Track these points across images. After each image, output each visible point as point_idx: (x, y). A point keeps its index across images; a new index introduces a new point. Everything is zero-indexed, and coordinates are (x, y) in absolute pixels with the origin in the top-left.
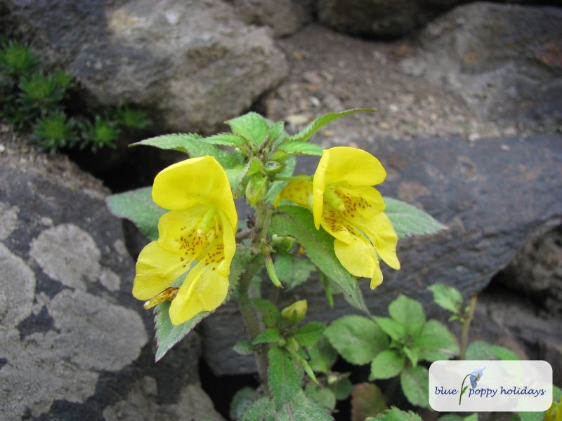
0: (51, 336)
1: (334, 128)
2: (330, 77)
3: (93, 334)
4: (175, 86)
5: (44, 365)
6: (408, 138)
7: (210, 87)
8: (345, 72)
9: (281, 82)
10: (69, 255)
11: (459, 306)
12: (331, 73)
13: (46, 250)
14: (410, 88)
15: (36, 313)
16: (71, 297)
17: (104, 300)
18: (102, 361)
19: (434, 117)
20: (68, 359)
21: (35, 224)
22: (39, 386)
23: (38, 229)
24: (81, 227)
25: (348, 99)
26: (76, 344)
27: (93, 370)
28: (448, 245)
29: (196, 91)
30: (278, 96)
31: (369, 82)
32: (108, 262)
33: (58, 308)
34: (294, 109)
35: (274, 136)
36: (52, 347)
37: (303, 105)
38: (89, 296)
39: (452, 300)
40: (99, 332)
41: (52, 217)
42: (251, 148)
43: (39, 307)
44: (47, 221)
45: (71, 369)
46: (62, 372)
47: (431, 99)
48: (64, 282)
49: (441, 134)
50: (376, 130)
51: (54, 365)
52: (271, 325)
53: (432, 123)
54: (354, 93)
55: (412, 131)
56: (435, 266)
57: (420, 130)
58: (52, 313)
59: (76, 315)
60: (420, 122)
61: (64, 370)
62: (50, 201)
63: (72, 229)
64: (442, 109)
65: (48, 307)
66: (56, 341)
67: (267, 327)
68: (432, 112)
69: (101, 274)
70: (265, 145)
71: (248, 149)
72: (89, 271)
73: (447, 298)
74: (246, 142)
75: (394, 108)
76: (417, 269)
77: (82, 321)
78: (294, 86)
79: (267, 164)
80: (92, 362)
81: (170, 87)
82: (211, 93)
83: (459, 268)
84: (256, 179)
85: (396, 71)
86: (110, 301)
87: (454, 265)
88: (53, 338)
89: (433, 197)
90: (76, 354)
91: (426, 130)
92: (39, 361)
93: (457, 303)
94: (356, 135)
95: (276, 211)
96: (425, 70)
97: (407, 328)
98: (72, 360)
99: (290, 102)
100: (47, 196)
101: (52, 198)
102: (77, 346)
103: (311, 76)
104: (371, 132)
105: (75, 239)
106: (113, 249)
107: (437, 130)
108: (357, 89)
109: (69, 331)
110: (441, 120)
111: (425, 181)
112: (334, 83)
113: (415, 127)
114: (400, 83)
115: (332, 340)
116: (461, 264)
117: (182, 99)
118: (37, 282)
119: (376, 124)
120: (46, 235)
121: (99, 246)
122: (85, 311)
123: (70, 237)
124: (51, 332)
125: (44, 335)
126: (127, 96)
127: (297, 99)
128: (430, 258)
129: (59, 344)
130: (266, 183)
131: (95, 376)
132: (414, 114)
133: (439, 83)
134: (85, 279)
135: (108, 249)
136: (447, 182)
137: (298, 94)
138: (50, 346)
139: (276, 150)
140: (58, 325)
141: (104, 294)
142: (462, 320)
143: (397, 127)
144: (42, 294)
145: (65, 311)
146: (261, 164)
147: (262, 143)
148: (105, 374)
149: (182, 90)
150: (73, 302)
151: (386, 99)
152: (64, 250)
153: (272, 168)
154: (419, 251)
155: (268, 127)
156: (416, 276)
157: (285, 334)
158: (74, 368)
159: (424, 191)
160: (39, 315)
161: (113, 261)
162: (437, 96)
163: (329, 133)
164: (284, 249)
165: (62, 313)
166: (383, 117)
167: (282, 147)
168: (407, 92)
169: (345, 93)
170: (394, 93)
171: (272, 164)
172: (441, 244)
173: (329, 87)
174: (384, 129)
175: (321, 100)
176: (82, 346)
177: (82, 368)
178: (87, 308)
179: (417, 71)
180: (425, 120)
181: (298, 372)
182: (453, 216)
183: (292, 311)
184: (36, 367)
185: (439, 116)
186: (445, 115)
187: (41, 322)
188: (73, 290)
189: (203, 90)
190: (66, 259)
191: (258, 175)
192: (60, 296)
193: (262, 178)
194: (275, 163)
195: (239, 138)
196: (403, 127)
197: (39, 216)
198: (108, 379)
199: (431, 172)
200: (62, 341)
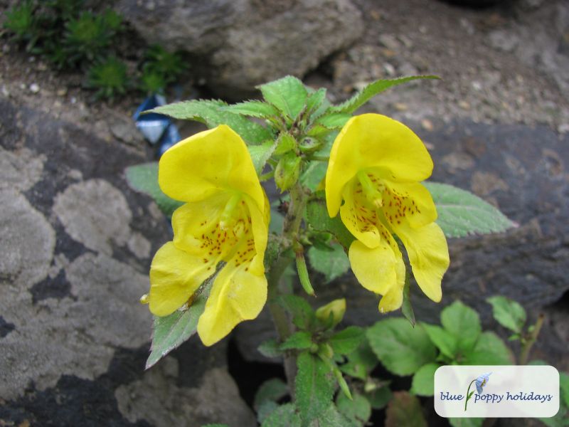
0: (68, 303)
1: (407, 101)
2: (408, 43)
3: (113, 305)
4: (235, 37)
5: (56, 335)
6: (488, 122)
7: (273, 41)
8: (426, 39)
9: (354, 43)
10: (96, 214)
11: (522, 325)
12: (410, 39)
13: (71, 207)
14: (497, 64)
15: (53, 276)
16: (93, 262)
17: (130, 268)
18: (119, 336)
19: (520, 100)
20: (82, 331)
21: (63, 177)
22: (47, 358)
23: (65, 183)
24: (114, 184)
25: (426, 70)
26: (93, 314)
27: (109, 344)
28: (520, 249)
29: (257, 44)
30: (348, 59)
31: (452, 52)
32: (140, 226)
33: (77, 273)
34: (364, 75)
35: (313, 106)
36: (66, 316)
37: (376, 71)
38: (113, 262)
39: (514, 316)
40: (120, 304)
41: (82, 170)
42: (284, 120)
43: (57, 270)
44: (76, 174)
45: (85, 342)
46: (75, 343)
47: (520, 79)
48: (88, 244)
49: (527, 120)
50: (454, 109)
51: (66, 335)
52: (303, 327)
53: (517, 107)
54: (434, 64)
55: (494, 114)
56: (503, 271)
57: (503, 114)
58: (70, 278)
59: (97, 282)
60: (505, 105)
61: (77, 342)
62: (82, 152)
63: (103, 185)
64: (531, 91)
65: (66, 270)
66: (71, 309)
67: (298, 329)
68: (518, 94)
69: (130, 238)
70: (302, 116)
71: (279, 121)
72: (117, 234)
73: (508, 314)
74: (278, 112)
75: (477, 86)
76: (481, 273)
77: (102, 289)
78: (368, 49)
79: (303, 140)
80: (109, 335)
81: (228, 36)
82: (273, 48)
83: (530, 277)
84: (287, 158)
85: (483, 44)
86: (137, 270)
87: (524, 273)
88: (68, 306)
89: (510, 193)
90: (92, 326)
91: (510, 115)
92: (50, 329)
93: (519, 321)
94: (430, 112)
95: (313, 196)
96: (516, 46)
97: (459, 341)
98: (87, 332)
99: (362, 66)
100: (80, 146)
101: (84, 149)
102: (94, 317)
103: (388, 39)
104: (448, 110)
105: (105, 197)
106: (146, 212)
107: (522, 115)
108: (438, 60)
109: (87, 299)
110: (528, 105)
111: (502, 174)
112: (412, 50)
113: (498, 109)
114: (486, 58)
115: (373, 344)
116: (532, 273)
117: (240, 52)
118: (57, 242)
119: (455, 101)
120: (74, 190)
121: (132, 208)
122: (107, 278)
123: (100, 194)
124: (66, 299)
125: (59, 301)
126: (180, 42)
127: (370, 64)
128: (497, 262)
129: (74, 313)
130: (300, 163)
131: (110, 351)
132: (498, 95)
133: (531, 62)
134: (112, 242)
135: (140, 211)
136: (527, 177)
137: (371, 58)
138: (64, 314)
139: (315, 123)
140: (75, 291)
141: (131, 261)
142: (524, 341)
143: (478, 107)
144: (62, 256)
145: (84, 276)
146: (294, 141)
147: (299, 114)
148: (121, 350)
149: (242, 41)
150: (95, 268)
151: (469, 74)
152: (91, 208)
153: (308, 146)
154: (487, 252)
155: (307, 94)
156: (479, 280)
157: (318, 338)
158: (89, 340)
159: (501, 185)
160: (55, 279)
161: (145, 224)
162: (527, 76)
163: (401, 106)
164: (322, 241)
165: (81, 279)
166: (464, 95)
167: (321, 121)
168: (493, 69)
169: (424, 63)
170: (478, 68)
171: (308, 141)
172: (512, 247)
173: (407, 54)
174: (463, 108)
175: (396, 67)
176: (99, 317)
177: (97, 341)
178: (110, 275)
179: (507, 46)
180: (510, 103)
181: (330, 384)
182: (530, 217)
183: (328, 312)
184: (47, 336)
185: (526, 100)
186: (533, 100)
187: (56, 287)
188: (96, 254)
189: (265, 43)
190: (93, 218)
191: (290, 154)
192: (81, 260)
193: (296, 158)
194: (313, 140)
195: (270, 107)
196: (485, 109)
197: (68, 168)
198: (124, 356)
199: (511, 163)
200: (78, 310)
